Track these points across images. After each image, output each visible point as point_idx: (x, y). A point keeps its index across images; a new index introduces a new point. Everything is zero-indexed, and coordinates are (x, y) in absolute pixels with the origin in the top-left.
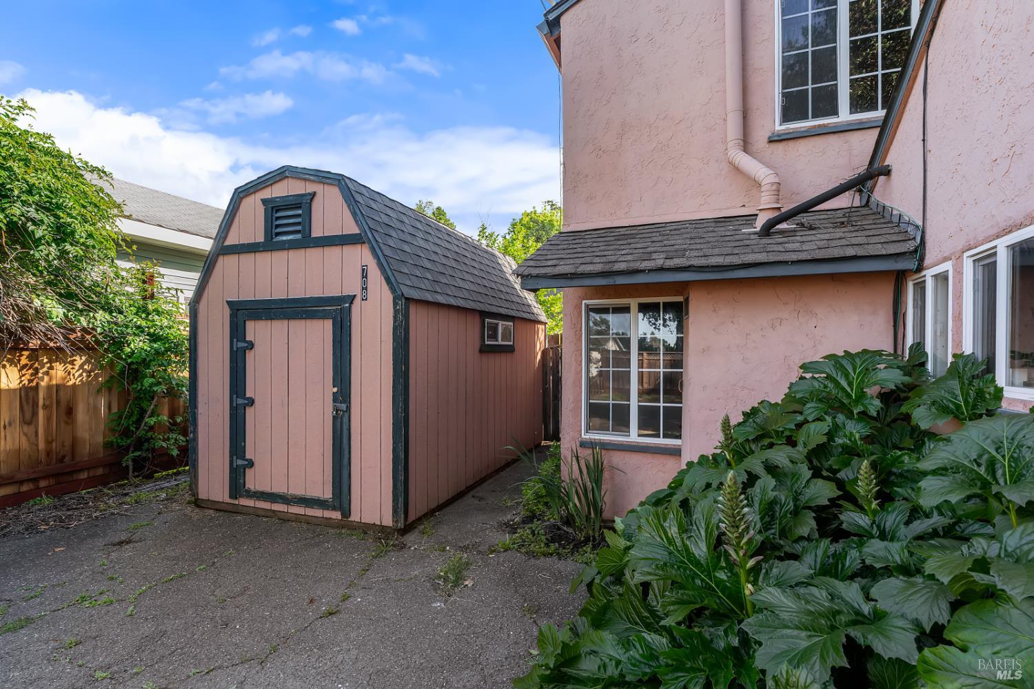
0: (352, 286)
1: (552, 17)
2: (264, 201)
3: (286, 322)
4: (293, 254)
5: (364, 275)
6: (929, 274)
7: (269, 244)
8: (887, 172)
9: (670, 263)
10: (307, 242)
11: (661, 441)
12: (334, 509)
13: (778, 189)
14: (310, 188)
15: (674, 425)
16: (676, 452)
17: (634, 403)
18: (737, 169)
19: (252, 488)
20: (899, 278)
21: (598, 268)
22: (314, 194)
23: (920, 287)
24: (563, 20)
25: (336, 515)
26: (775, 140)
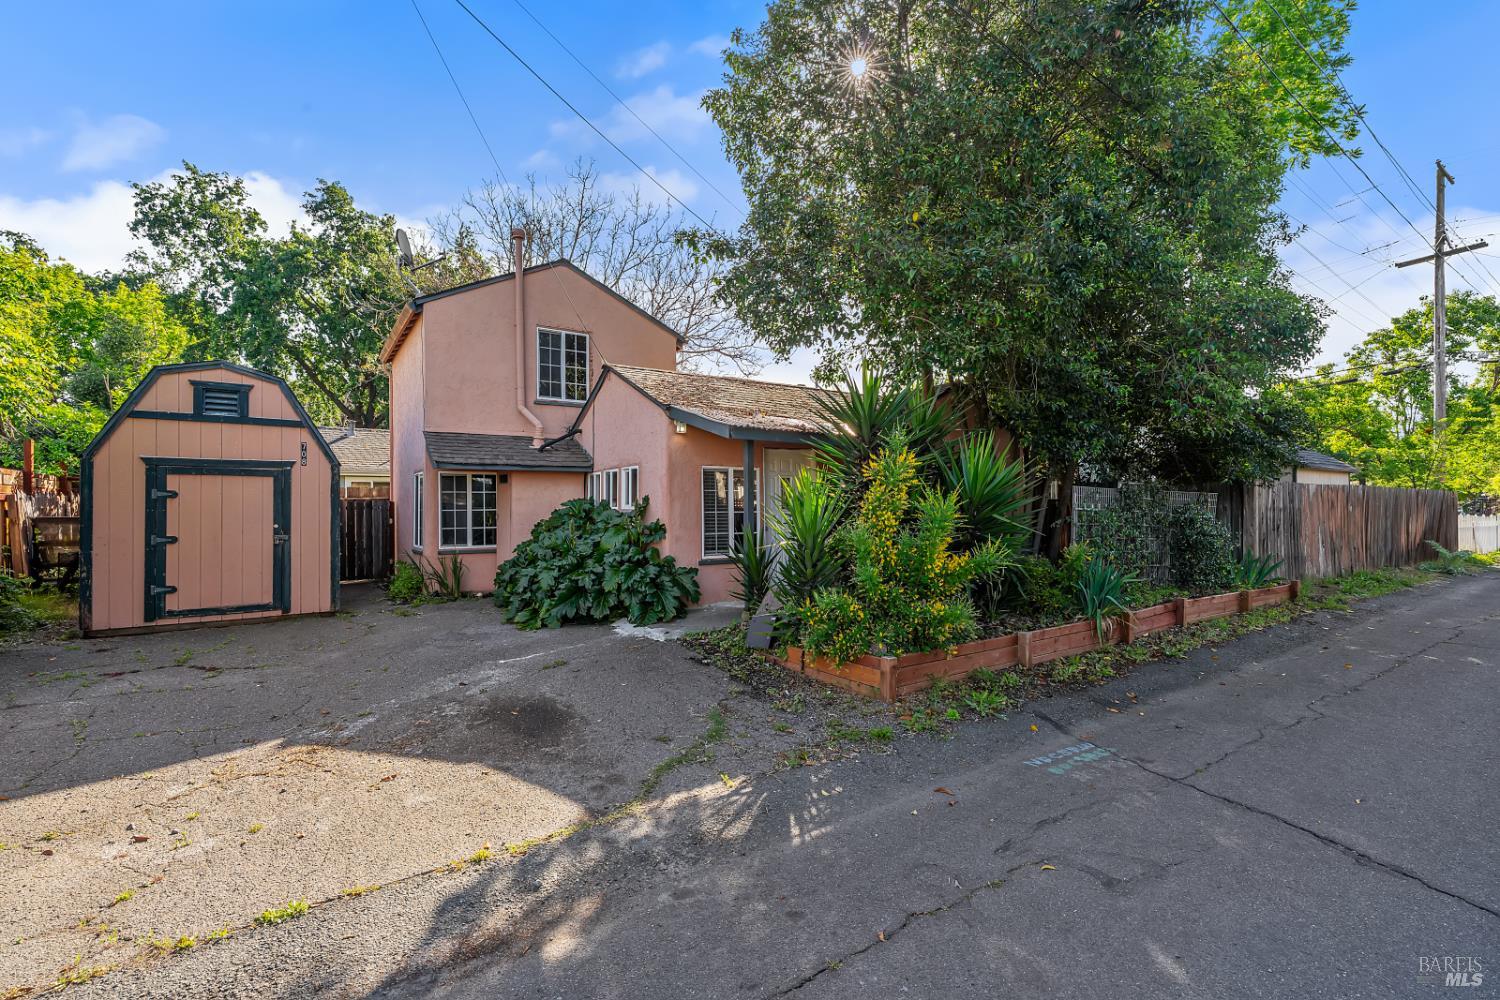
0: (294, 455)
1: (419, 302)
2: (193, 383)
3: (220, 477)
4: (226, 427)
5: (304, 448)
6: (595, 474)
7: (198, 416)
8: (580, 432)
9: (509, 462)
10: (244, 419)
11: (485, 547)
12: (275, 608)
13: (543, 430)
14: (247, 381)
15: (492, 537)
16: (494, 551)
17: (470, 528)
18: (520, 413)
19: (175, 608)
20: (586, 474)
21: (478, 461)
22: (252, 387)
23: (592, 477)
24: (425, 306)
25: (279, 613)
26: (537, 403)
